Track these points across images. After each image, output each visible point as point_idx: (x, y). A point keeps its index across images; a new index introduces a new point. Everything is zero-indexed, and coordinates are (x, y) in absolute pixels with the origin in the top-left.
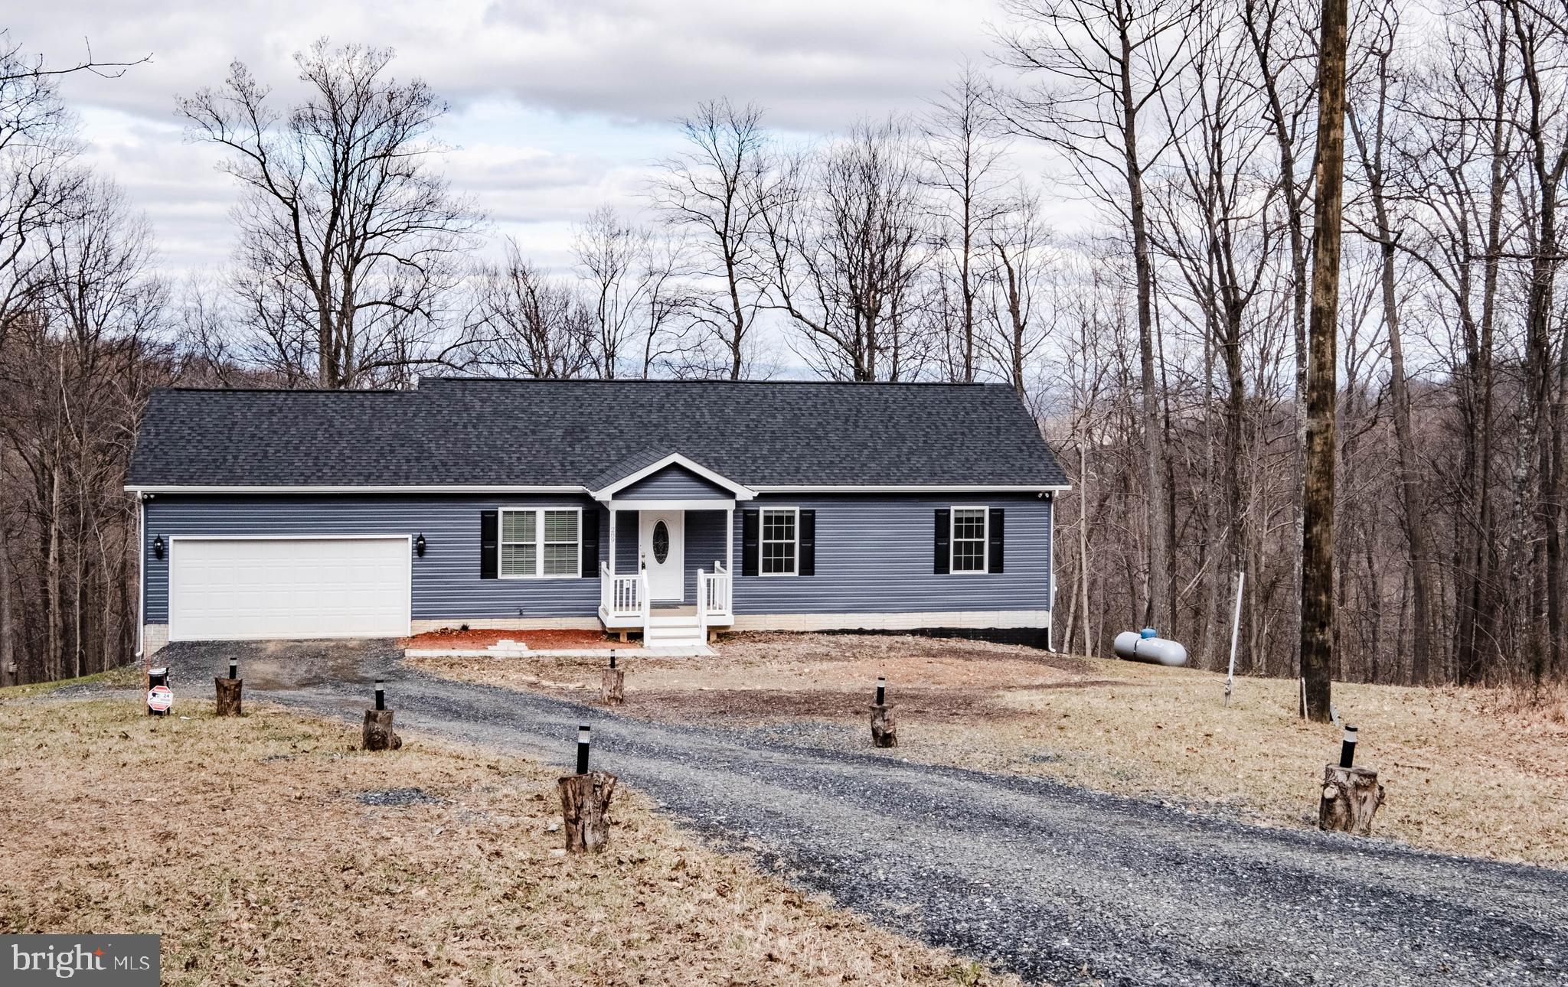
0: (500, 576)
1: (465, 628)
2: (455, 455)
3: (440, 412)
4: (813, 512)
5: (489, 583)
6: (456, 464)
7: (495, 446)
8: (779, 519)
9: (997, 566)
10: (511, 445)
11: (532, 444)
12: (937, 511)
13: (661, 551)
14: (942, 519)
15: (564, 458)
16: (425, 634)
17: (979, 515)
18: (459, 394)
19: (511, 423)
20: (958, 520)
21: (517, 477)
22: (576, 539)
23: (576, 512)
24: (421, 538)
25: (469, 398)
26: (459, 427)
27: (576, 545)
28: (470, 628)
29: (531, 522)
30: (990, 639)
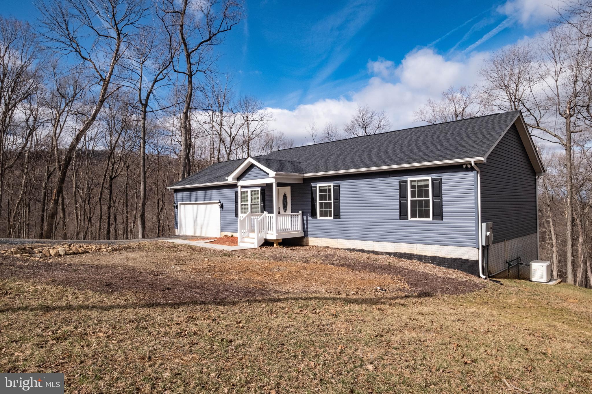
1: (232, 236)
4: (339, 186)
8: (325, 190)
9: (438, 215)
12: (400, 182)
13: (285, 207)
16: (223, 238)
17: (426, 183)
20: (412, 187)
22: (259, 201)
23: (258, 191)
27: (258, 204)
28: (234, 236)
29: (247, 195)
30: (436, 264)
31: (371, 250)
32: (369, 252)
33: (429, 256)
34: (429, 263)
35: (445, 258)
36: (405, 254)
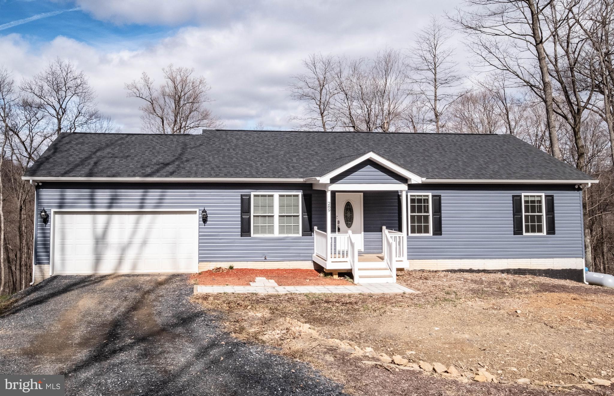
0: (252, 235)
1: (231, 268)
2: (224, 163)
3: (214, 143)
4: (440, 196)
5: (246, 239)
6: (225, 167)
7: (247, 159)
8: (419, 201)
9: (551, 230)
10: (256, 158)
11: (268, 157)
12: (513, 196)
13: (349, 221)
14: (517, 201)
15: (288, 165)
16: (207, 272)
17: (539, 199)
18: (224, 136)
19: (254, 148)
20: (526, 202)
21: (262, 173)
22: (298, 212)
23: (297, 196)
24: (204, 211)
25: (229, 138)
26: (226, 150)
27: (298, 216)
28: (234, 268)
29: (273, 201)
30: (549, 276)
31: (481, 269)
32: (479, 271)
33: (542, 270)
34: (543, 276)
35: (557, 270)
36: (519, 269)
